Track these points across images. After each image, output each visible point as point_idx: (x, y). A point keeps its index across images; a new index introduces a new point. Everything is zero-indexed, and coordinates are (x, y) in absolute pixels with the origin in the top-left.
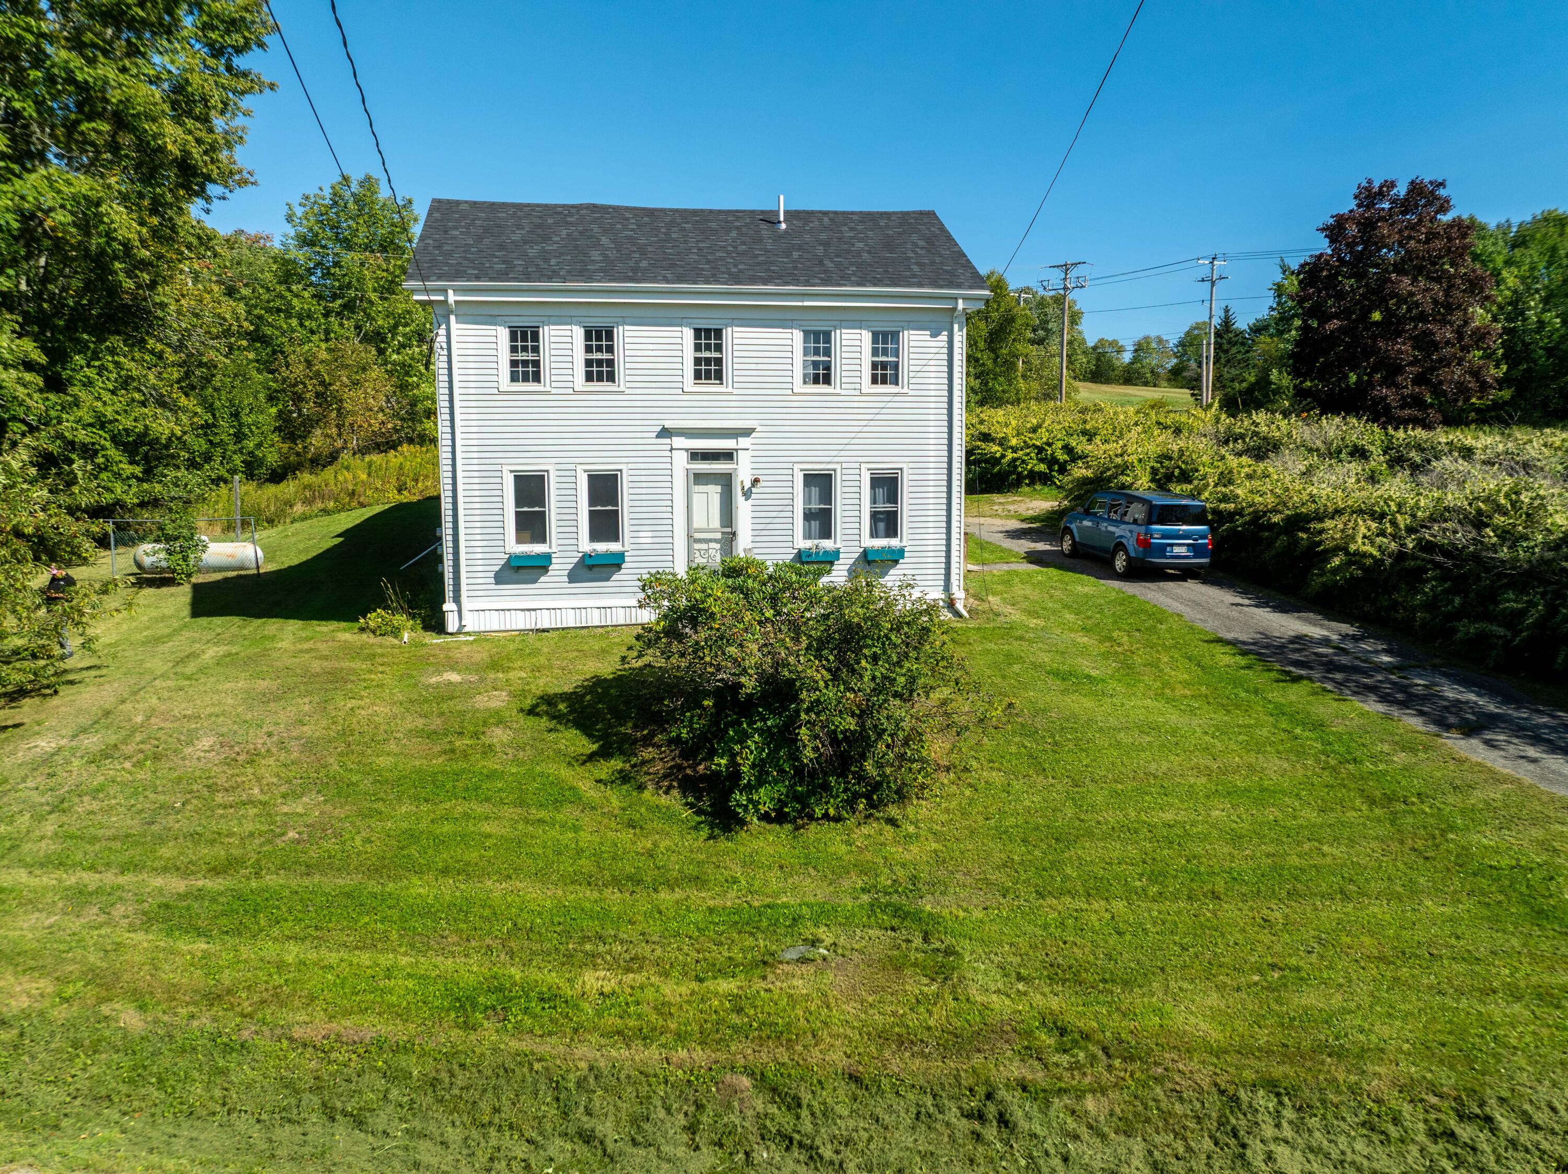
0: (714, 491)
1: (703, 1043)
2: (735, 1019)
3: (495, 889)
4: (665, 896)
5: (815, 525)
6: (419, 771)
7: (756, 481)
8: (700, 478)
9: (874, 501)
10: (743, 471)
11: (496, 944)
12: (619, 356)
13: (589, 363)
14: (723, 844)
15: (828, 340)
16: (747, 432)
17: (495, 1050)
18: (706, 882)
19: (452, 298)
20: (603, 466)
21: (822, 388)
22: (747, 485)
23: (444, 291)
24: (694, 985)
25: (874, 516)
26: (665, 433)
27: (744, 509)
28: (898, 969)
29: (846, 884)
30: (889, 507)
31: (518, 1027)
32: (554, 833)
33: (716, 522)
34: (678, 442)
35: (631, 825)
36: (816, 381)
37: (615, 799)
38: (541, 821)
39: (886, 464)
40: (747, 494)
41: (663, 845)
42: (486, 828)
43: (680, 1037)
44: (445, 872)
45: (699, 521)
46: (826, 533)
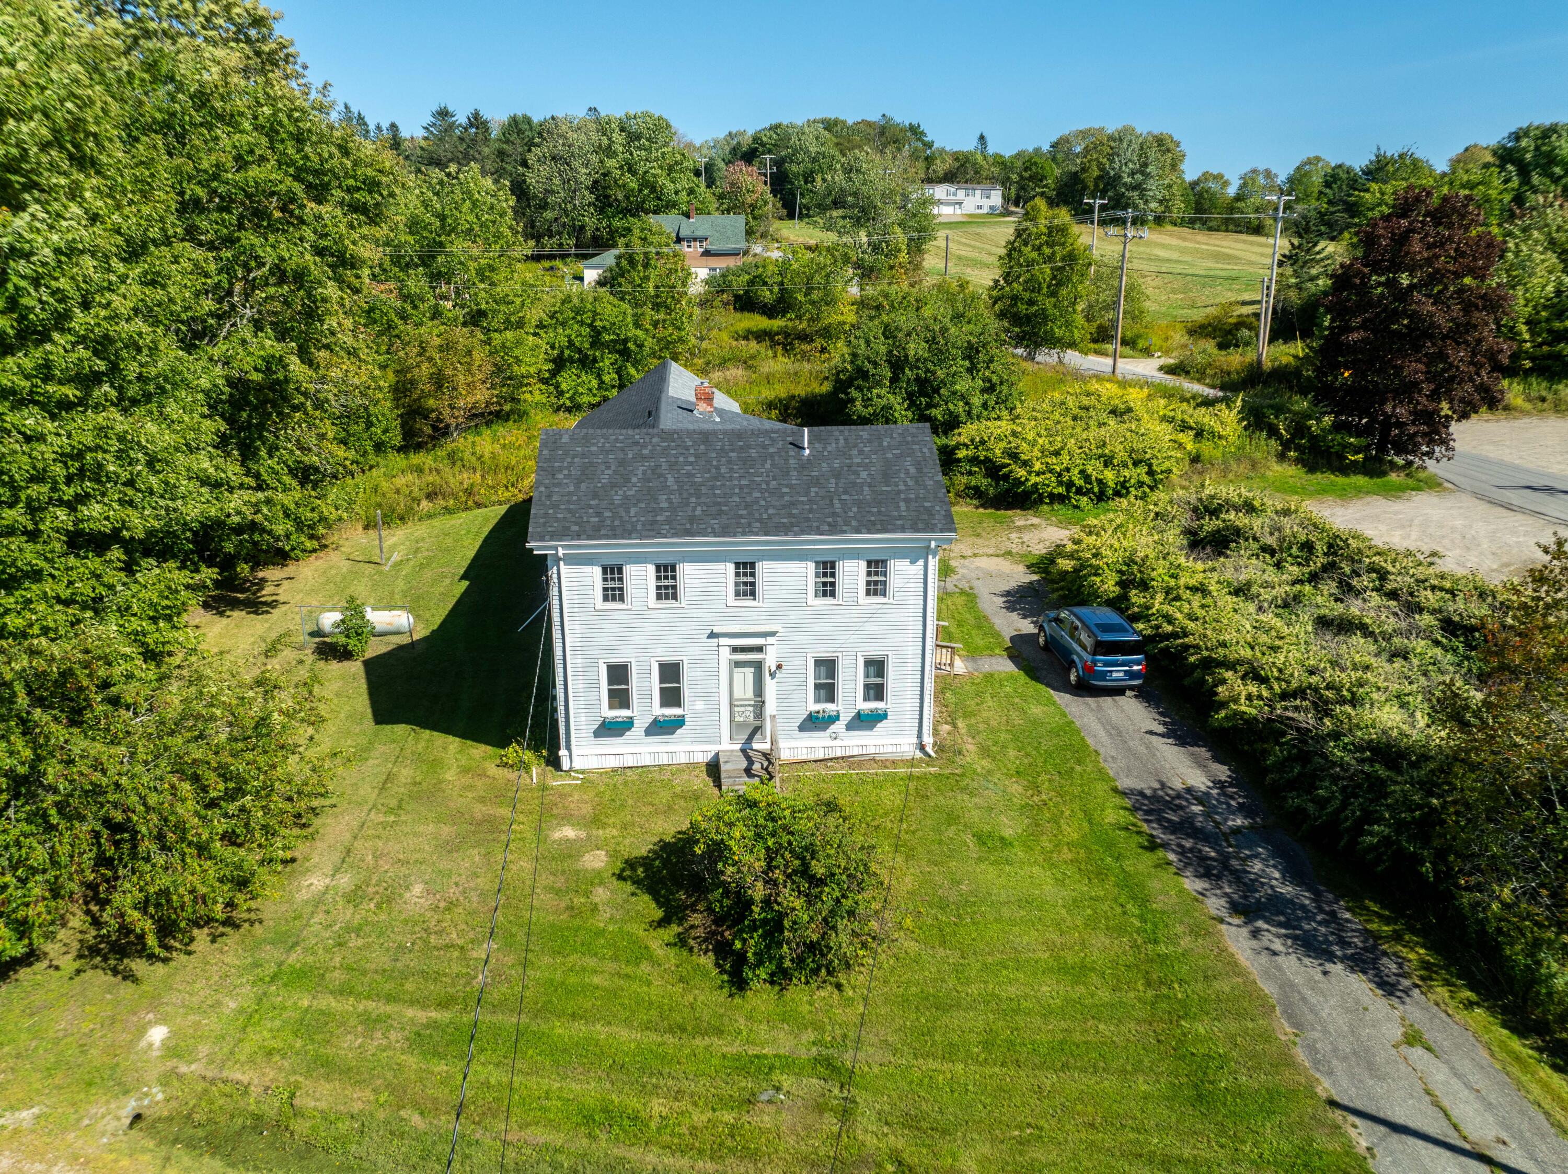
0: (750, 672)
1: (712, 1158)
2: (729, 1142)
3: (600, 1031)
4: (699, 1042)
5: (823, 693)
6: (552, 926)
7: (779, 667)
8: (738, 664)
9: (867, 676)
10: (770, 659)
11: (604, 1076)
12: (680, 583)
13: (658, 588)
14: (738, 1000)
15: (833, 567)
16: (773, 634)
17: (606, 1155)
18: (722, 1032)
19: (561, 552)
20: (669, 657)
21: (829, 601)
22: (773, 669)
23: (556, 548)
24: (710, 1114)
25: (867, 687)
26: (712, 635)
27: (770, 686)
28: (821, 1113)
29: (804, 1038)
30: (878, 680)
31: (617, 1138)
32: (635, 986)
33: (750, 693)
34: (723, 641)
35: (681, 980)
36: (825, 594)
37: (672, 957)
38: (627, 976)
39: (876, 652)
40: (772, 675)
41: (701, 998)
42: (596, 980)
43: (701, 1152)
44: (573, 1016)
45: (738, 694)
46: (831, 698)
